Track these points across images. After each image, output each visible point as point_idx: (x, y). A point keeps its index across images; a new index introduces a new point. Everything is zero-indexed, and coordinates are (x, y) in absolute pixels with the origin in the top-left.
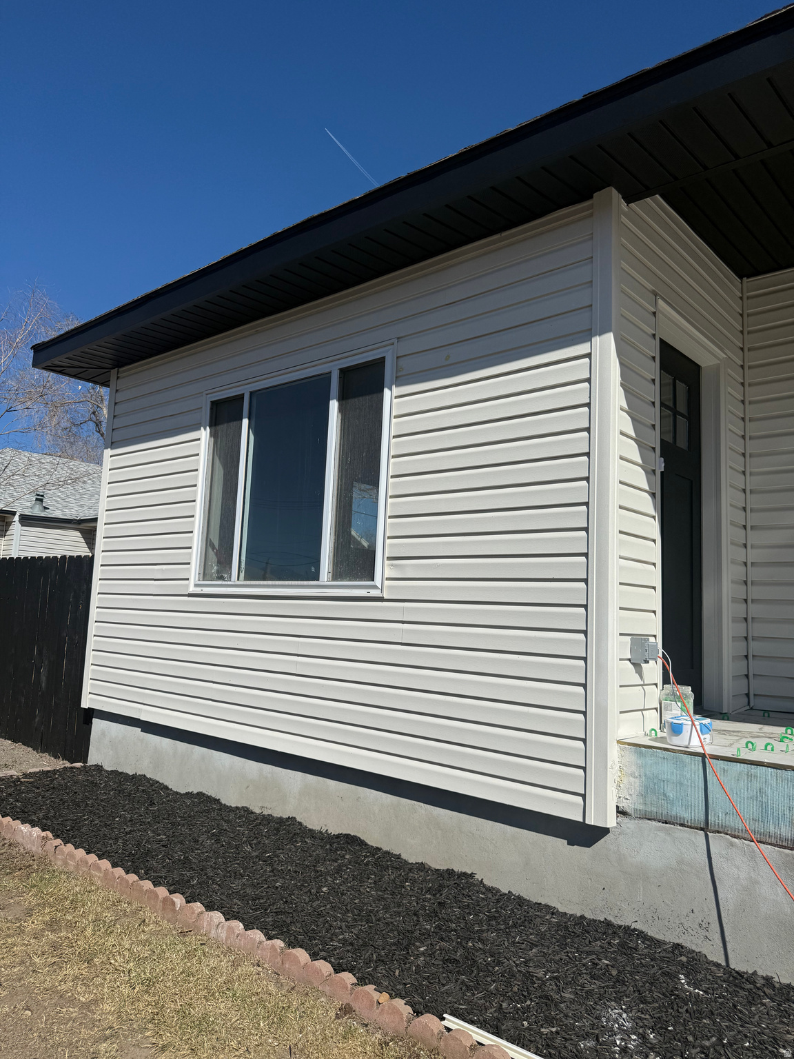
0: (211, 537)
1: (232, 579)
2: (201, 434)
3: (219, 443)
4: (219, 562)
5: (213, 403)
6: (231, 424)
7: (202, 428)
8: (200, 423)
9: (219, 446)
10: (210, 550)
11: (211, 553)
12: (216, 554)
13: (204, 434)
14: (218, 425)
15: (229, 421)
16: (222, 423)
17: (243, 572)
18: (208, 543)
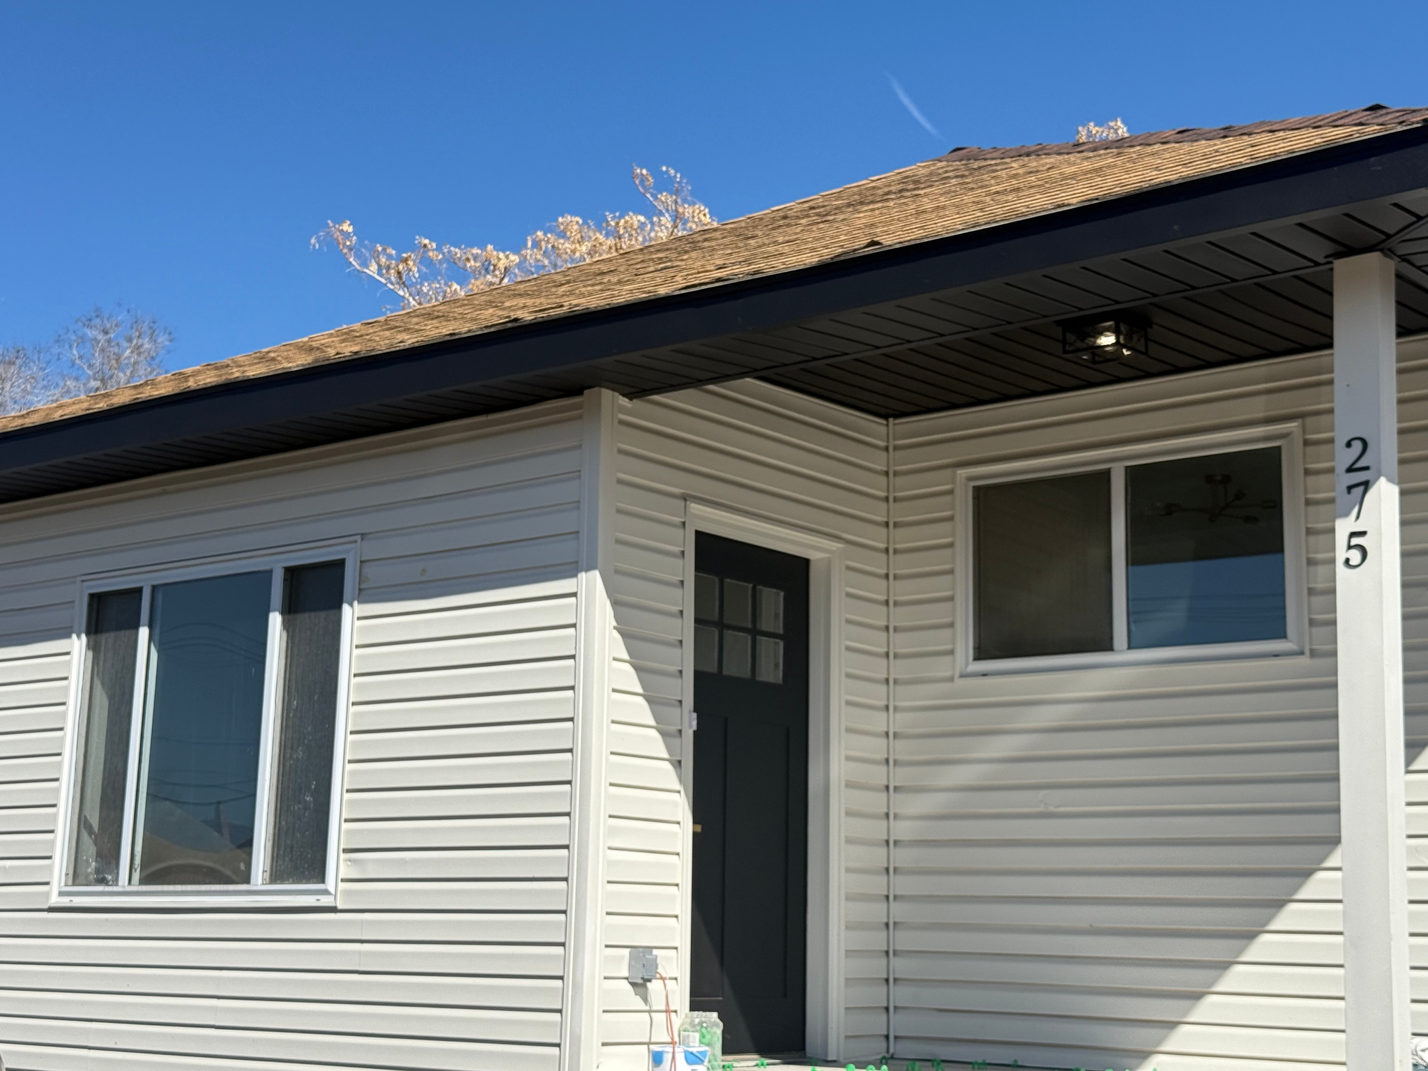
0: (87, 813)
1: (120, 883)
2: (72, 645)
3: (102, 662)
4: (100, 855)
5: (92, 596)
6: (122, 633)
7: (74, 636)
8: (72, 627)
9: (101, 669)
10: (85, 834)
11: (87, 841)
12: (95, 843)
13: (78, 645)
14: (101, 632)
15: (119, 628)
16: (108, 631)
17: (138, 870)
18: (82, 822)
